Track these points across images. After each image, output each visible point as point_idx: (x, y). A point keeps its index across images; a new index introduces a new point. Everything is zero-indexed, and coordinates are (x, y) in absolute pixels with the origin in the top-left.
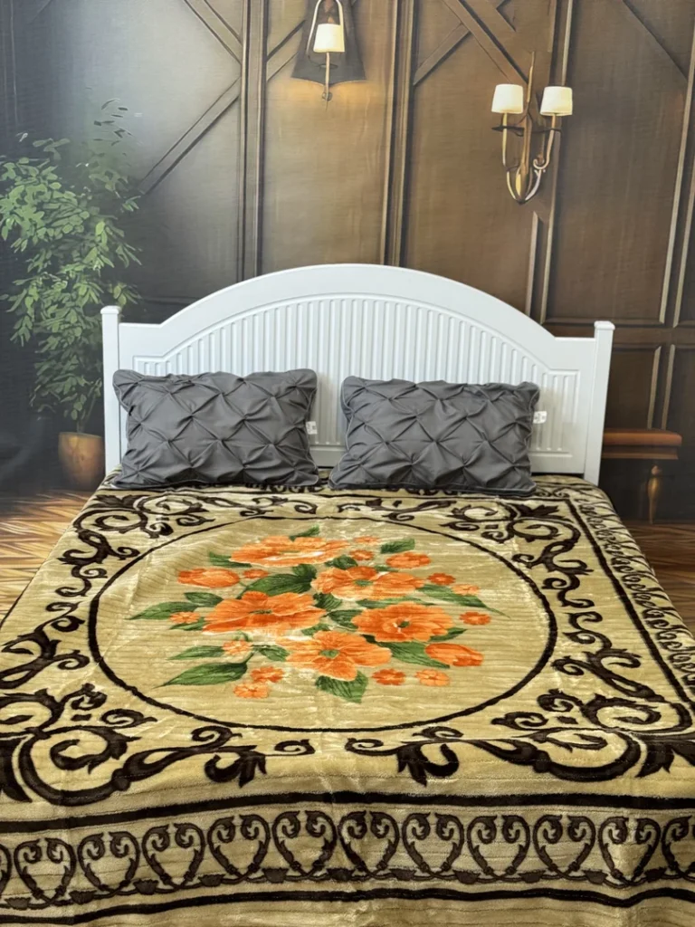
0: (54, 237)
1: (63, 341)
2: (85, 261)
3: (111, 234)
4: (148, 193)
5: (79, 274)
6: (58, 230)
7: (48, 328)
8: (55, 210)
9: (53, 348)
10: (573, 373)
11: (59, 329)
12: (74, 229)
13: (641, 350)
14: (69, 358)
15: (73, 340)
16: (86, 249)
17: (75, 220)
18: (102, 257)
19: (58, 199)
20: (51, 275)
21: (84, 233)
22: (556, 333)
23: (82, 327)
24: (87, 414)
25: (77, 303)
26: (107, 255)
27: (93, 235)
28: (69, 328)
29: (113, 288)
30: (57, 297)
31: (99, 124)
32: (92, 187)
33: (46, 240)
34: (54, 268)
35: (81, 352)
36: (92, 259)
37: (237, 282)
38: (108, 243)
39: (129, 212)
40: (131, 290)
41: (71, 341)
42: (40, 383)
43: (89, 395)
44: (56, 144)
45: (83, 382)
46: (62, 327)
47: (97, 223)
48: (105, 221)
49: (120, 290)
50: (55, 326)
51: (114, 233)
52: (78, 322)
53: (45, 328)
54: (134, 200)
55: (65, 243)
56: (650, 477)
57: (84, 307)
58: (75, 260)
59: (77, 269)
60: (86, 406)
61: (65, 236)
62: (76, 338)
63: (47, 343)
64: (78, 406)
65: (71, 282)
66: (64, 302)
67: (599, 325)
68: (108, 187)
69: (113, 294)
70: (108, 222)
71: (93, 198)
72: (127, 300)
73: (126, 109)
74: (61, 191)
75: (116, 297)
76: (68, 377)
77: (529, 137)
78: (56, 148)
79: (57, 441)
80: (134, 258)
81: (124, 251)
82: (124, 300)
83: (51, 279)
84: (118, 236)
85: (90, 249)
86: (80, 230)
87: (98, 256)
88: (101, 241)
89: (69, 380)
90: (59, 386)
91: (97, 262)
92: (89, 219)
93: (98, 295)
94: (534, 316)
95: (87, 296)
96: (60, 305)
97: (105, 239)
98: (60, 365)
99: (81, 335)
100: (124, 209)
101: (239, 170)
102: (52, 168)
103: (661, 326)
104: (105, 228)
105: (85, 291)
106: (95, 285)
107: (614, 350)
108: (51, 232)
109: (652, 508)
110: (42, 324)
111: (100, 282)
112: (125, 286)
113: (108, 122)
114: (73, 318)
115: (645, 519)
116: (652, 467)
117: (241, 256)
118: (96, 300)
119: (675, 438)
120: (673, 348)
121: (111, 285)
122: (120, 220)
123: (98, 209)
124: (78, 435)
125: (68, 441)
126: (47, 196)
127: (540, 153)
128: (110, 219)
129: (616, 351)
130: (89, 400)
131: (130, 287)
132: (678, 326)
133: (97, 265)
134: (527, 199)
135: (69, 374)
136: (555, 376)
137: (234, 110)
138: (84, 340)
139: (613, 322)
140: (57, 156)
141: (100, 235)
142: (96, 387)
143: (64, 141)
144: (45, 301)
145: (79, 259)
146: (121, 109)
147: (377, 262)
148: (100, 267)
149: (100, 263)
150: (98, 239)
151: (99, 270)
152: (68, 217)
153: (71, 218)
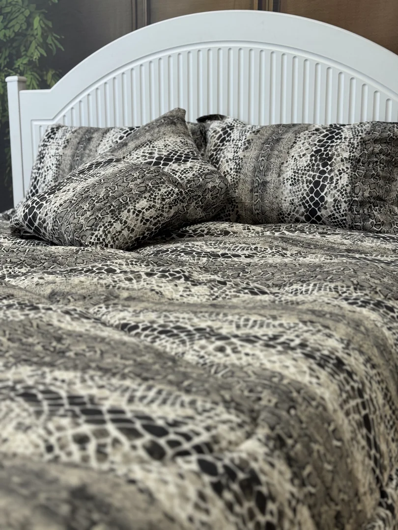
2: (29, 54)
6: (12, 30)
12: (21, 27)
16: (29, 42)
17: (22, 18)
18: (39, 48)
21: (27, 29)
26: (41, 45)
27: (32, 29)
36: (32, 51)
38: (42, 34)
39: (55, 4)
48: (39, 16)
51: (45, 25)
55: (16, 40)
58: (23, 54)
59: (24, 62)
61: (17, 34)
69: (47, 80)
70: (41, 16)
75: (49, 83)
80: (59, 45)
81: (52, 40)
84: (48, 27)
85: (31, 42)
86: (24, 27)
87: (36, 48)
88: (37, 34)
91: (35, 54)
92: (30, 16)
97: (39, 32)
106: (35, 74)
111: (39, 71)
121: (45, 73)
122: (49, 13)
123: (35, 6)
133: (36, 56)
141: (36, 29)
145: (25, 53)
148: (37, 58)
149: (37, 55)
150: (35, 33)
151: (37, 61)
152: (17, 17)
153: (18, 18)
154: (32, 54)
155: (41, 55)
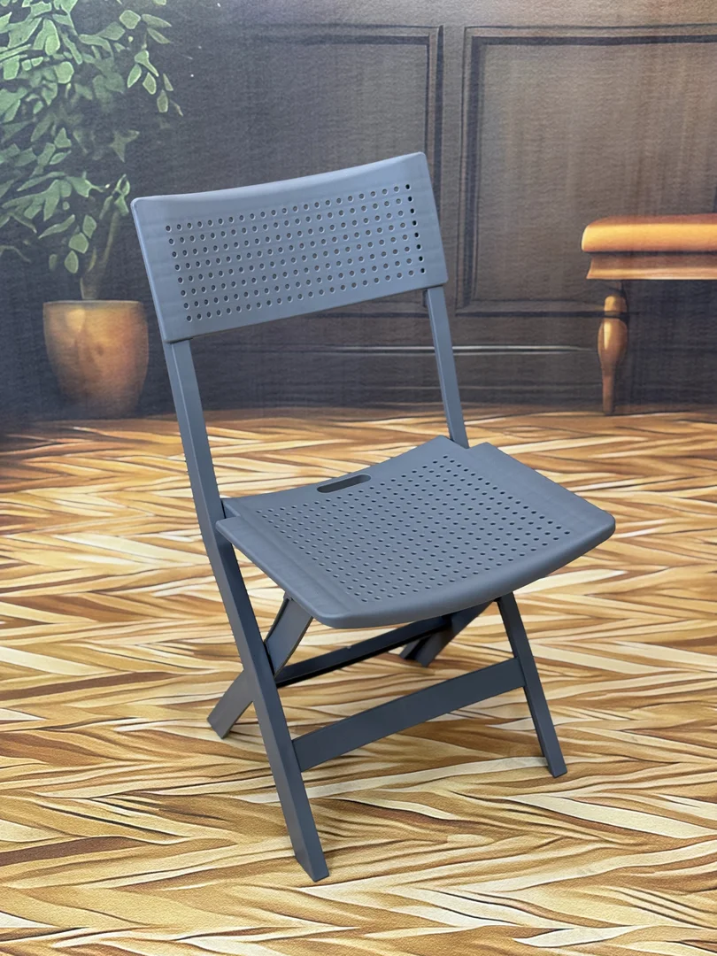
1: (32, 97)
11: (20, 71)
14: (47, 138)
15: (54, 95)
23: (72, 61)
24: (100, 258)
28: (43, 64)
35: (76, 119)
41: (49, 97)
43: (101, 216)
45: (85, 187)
46: (27, 65)
52: (60, 51)
57: (75, 13)
60: (97, 240)
62: (62, 87)
64: (80, 243)
76: (50, 181)
79: (38, 322)
90: (31, 203)
98: (29, 156)
99: (72, 82)
114: (51, 42)
124: (85, 306)
125: (62, 320)
130: (103, 226)
135: (53, 174)
142: (117, 195)
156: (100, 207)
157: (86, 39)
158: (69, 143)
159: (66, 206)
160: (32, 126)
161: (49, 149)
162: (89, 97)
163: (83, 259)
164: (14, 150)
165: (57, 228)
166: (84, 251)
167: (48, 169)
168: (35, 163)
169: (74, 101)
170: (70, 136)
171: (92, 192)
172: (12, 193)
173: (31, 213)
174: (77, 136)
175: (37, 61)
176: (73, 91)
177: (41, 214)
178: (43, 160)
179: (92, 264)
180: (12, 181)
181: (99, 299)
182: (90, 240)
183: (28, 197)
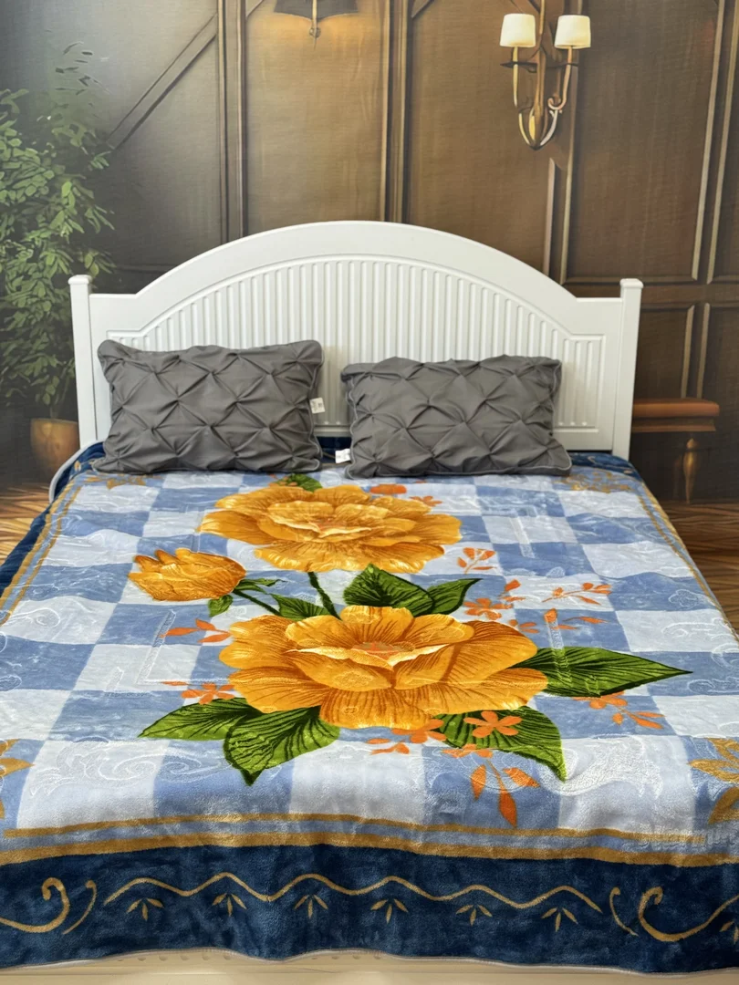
0: (16, 200)
1: (31, 317)
2: (52, 226)
3: (79, 195)
4: (119, 147)
5: (45, 241)
6: (21, 192)
7: (14, 303)
8: (16, 170)
9: (20, 325)
10: (598, 338)
11: (26, 304)
12: (38, 191)
13: (672, 310)
14: (37, 337)
15: (42, 316)
16: (52, 213)
17: (39, 181)
18: (70, 221)
19: (18, 157)
20: (15, 243)
21: (49, 195)
22: (578, 294)
23: (50, 301)
24: (61, 397)
25: (45, 273)
26: (75, 219)
27: (59, 197)
28: (37, 302)
29: (84, 256)
30: (22, 266)
31: (61, 71)
32: (55, 142)
33: (8, 204)
34: (17, 236)
35: (51, 329)
36: (59, 223)
37: (221, 244)
38: (77, 205)
39: (98, 170)
40: (104, 258)
41: (39, 317)
42: (7, 365)
43: (62, 377)
44: (14, 96)
45: (54, 362)
46: (29, 302)
47: (63, 183)
48: (71, 181)
49: (91, 258)
50: (21, 300)
51: (82, 194)
52: (46, 295)
53: (11, 303)
54: (105, 157)
55: (29, 206)
56: (685, 451)
57: (52, 278)
58: (40, 225)
59: (43, 236)
60: (59, 389)
61: (28, 199)
62: (45, 313)
63: (14, 319)
64: (51, 390)
65: (38, 251)
66: (30, 273)
67: (625, 283)
68: (73, 142)
69: (84, 263)
70: (75, 182)
71: (57, 156)
72: (100, 269)
73: (91, 54)
74: (22, 148)
75: (87, 266)
76: (38, 358)
77: (543, 74)
78: (14, 100)
79: (28, 429)
80: (106, 222)
81: (94, 214)
82: (96, 269)
83: (15, 248)
84: (88, 198)
85: (56, 213)
86: (45, 191)
87: (66, 220)
88: (68, 204)
89: (39, 360)
90: (28, 368)
91: (65, 228)
92: (54, 179)
93: (67, 264)
94: (553, 275)
95: (56, 265)
96: (27, 277)
97: (72, 201)
98: (28, 344)
99: (51, 310)
100: (93, 167)
101: (218, 119)
102: (10, 123)
103: (694, 282)
104: (72, 189)
105: (53, 259)
106: (64, 254)
107: (643, 311)
108: (13, 195)
109: (688, 485)
110: (7, 298)
111: (69, 250)
112: (96, 254)
113: (71, 69)
114: (41, 292)
115: (682, 498)
116: (688, 441)
117: (224, 216)
118: (65, 270)
119: (711, 407)
120: (707, 306)
121: (81, 253)
122: (88, 179)
123: (64, 167)
124: (53, 422)
125: (40, 429)
126: (7, 154)
127: (555, 91)
128: (76, 178)
129: (645, 312)
130: (62, 382)
131: (103, 255)
132: (713, 283)
133: (65, 231)
134: (542, 143)
135: (39, 354)
136: (577, 342)
137: (212, 51)
138: (54, 315)
139: (641, 280)
140: (15, 109)
141: (67, 197)
142: (69, 368)
143: (23, 92)
144: (9, 272)
145: (43, 224)
146: (85, 53)
147: (377, 218)
148: (68, 233)
149: (68, 229)
150: (65, 202)
151: (67, 237)
152: (31, 177)
153: (33, 179)
154: (59, 227)
155: (74, 229)
156: (61, 372)
157: (57, 291)
158: (47, 340)
159: (45, 370)
160: (30, 330)
161: (38, 342)
162: (58, 318)
163: (52, 398)
164: (21, 341)
165: (40, 381)
166: (53, 393)
167: (37, 351)
168: (31, 349)
169: (51, 319)
170: (48, 336)
171: (58, 365)
172: (19, 362)
173: (28, 373)
174: (52, 336)
175: (34, 300)
176: (50, 315)
177: (32, 374)
178: (35, 347)
179: (57, 401)
180: (19, 357)
181: (59, 418)
182: (57, 389)
183: (26, 365)
